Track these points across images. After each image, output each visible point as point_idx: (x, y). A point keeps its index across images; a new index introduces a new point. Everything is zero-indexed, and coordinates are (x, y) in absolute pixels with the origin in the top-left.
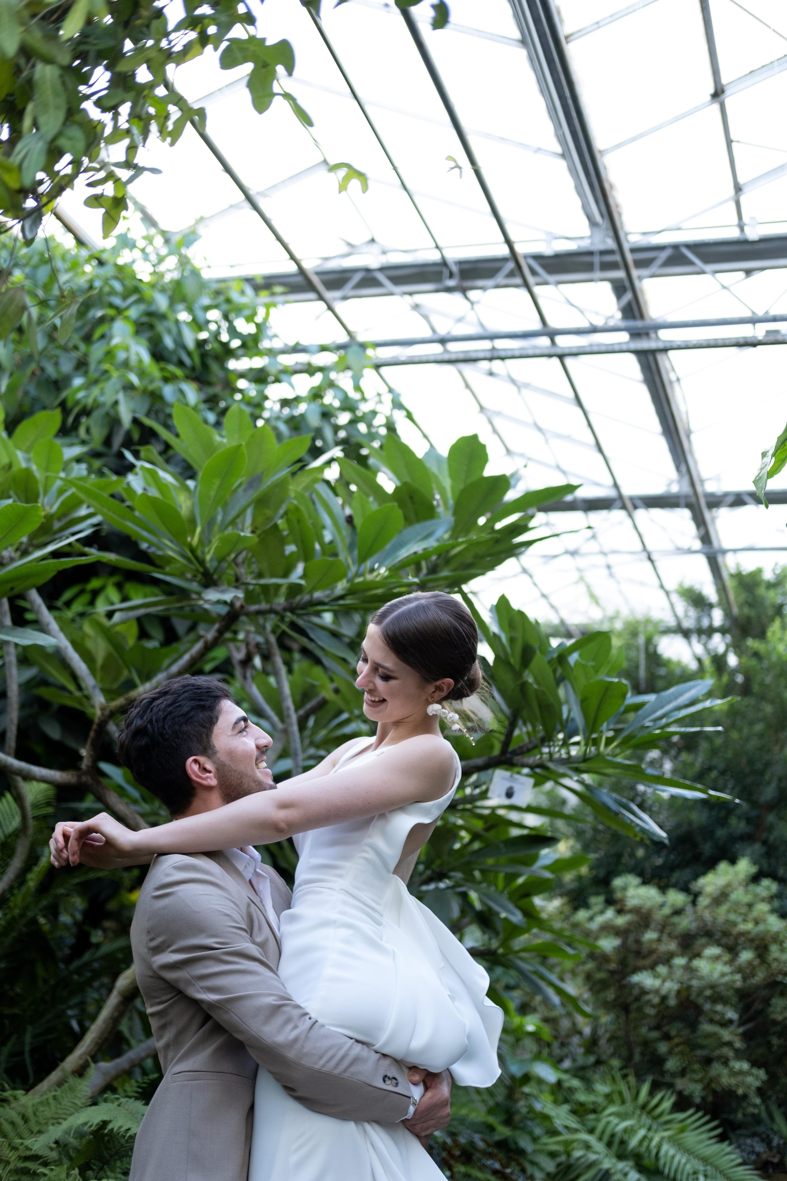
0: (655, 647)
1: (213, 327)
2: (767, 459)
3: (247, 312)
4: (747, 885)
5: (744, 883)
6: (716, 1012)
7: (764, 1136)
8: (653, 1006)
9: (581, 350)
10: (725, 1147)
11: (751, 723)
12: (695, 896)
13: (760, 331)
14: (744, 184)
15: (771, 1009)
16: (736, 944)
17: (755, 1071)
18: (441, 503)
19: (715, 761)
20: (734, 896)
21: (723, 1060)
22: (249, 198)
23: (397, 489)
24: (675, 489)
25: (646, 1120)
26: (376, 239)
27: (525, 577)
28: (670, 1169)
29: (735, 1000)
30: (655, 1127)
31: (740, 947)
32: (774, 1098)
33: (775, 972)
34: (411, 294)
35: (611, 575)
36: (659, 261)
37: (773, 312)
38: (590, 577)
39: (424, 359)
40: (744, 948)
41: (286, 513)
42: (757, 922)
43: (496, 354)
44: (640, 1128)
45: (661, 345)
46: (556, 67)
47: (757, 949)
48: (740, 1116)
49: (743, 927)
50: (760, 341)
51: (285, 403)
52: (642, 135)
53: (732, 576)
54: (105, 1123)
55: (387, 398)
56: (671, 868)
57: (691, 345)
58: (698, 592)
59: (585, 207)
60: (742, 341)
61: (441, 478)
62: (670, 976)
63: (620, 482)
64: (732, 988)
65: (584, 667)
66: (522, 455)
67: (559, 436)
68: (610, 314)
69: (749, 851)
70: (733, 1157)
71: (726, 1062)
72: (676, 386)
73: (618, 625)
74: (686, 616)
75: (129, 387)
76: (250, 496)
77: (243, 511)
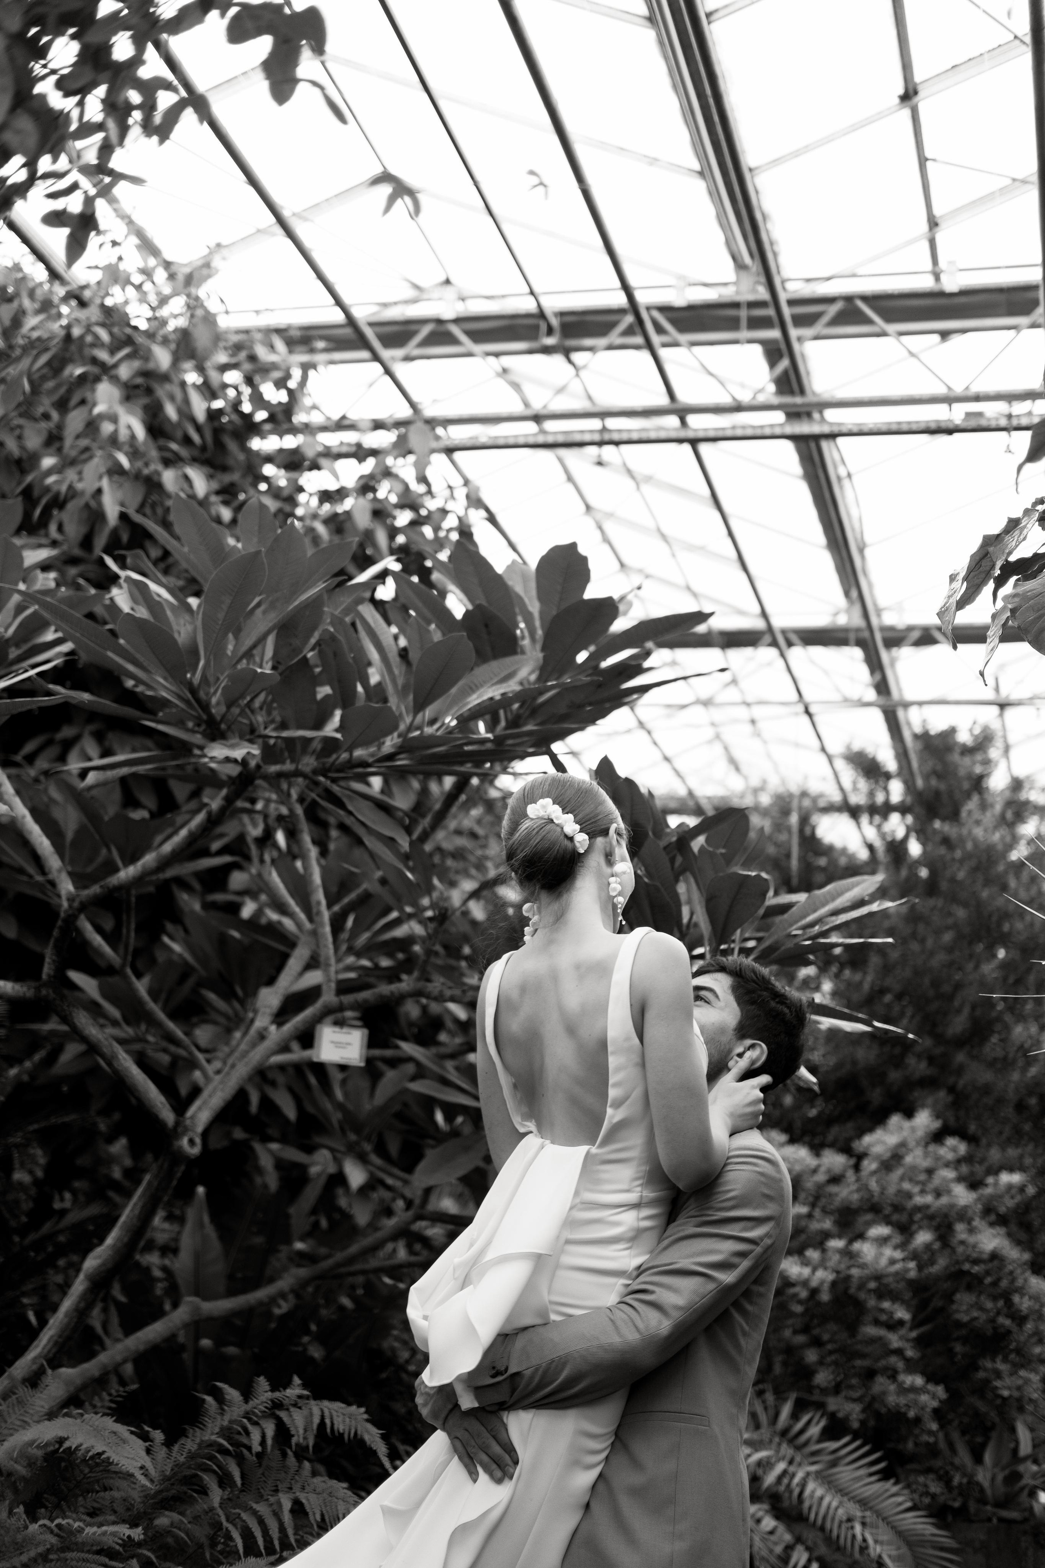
0: (813, 829)
1: (231, 393)
2: (957, 584)
3: (277, 375)
4: (927, 1145)
5: (923, 1143)
6: (882, 1310)
7: (942, 1472)
8: (800, 1302)
9: (720, 434)
10: (890, 1486)
11: (938, 932)
12: (858, 1158)
13: (957, 414)
14: (941, 217)
15: (954, 1307)
16: (911, 1222)
17: (930, 1387)
18: (526, 634)
19: (889, 982)
20: (909, 1159)
21: (890, 1373)
22: (281, 221)
23: (467, 614)
24: (842, 620)
25: (787, 1450)
26: (452, 279)
27: (643, 734)
28: (817, 1514)
29: (908, 1295)
30: (798, 1459)
31: (914, 1227)
32: (956, 1423)
33: (961, 1258)
34: (497, 355)
35: (758, 734)
36: (826, 319)
37: (976, 389)
38: (728, 735)
39: (511, 441)
40: (920, 1228)
41: (318, 643)
42: (938, 1194)
43: (607, 437)
44: (779, 1460)
45: (826, 429)
46: (693, 54)
47: (937, 1229)
48: (910, 1445)
49: (919, 1200)
50: (957, 426)
51: (326, 496)
52: (807, 149)
53: (916, 737)
54: (61, 1440)
55: (461, 493)
56: (827, 1121)
57: (865, 429)
58: (871, 756)
59: (729, 244)
60: (933, 426)
61: (526, 600)
62: (822, 1264)
63: (769, 610)
64: (904, 1279)
65: (712, 855)
66: (640, 571)
67: (691, 548)
68: (760, 386)
69: (930, 1101)
70: (900, 1499)
71: (893, 1375)
72: (846, 483)
73: (765, 800)
74: (855, 789)
75: (116, 471)
76: (273, 618)
77: (262, 639)
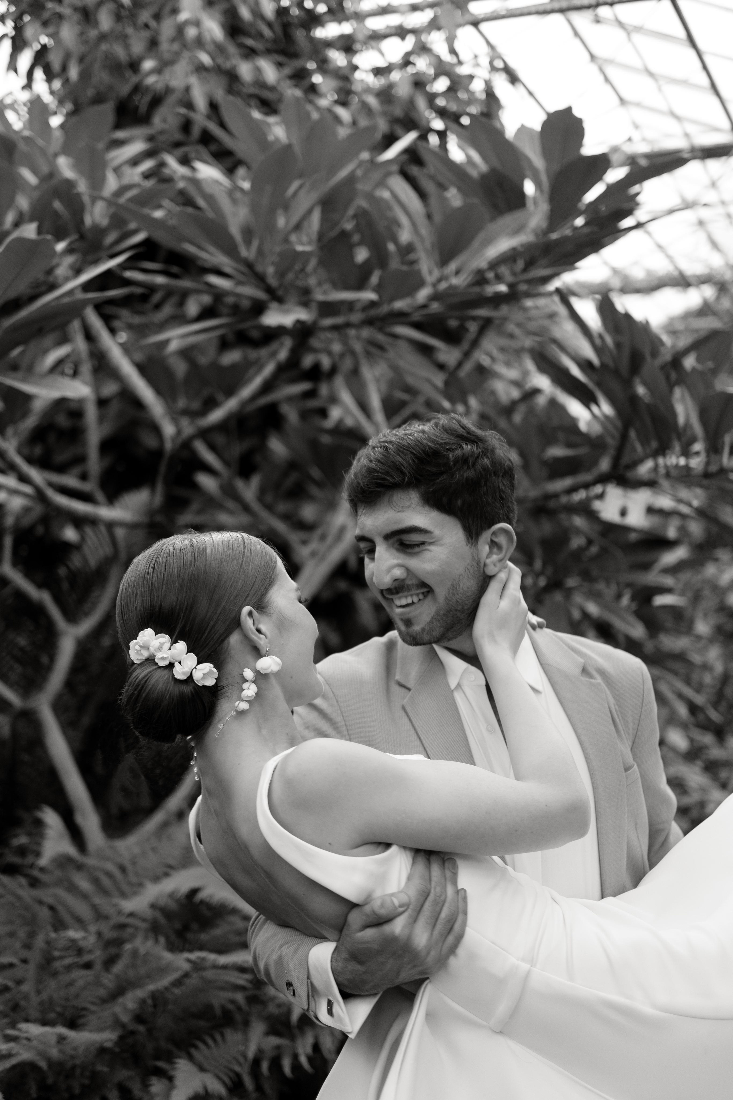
41: (355, 216)
51: (378, 72)
54: (194, 892)
55: (484, 61)
61: (533, 159)
67: (674, 81)
75: (200, 69)
76: (315, 196)
77: (309, 212)
